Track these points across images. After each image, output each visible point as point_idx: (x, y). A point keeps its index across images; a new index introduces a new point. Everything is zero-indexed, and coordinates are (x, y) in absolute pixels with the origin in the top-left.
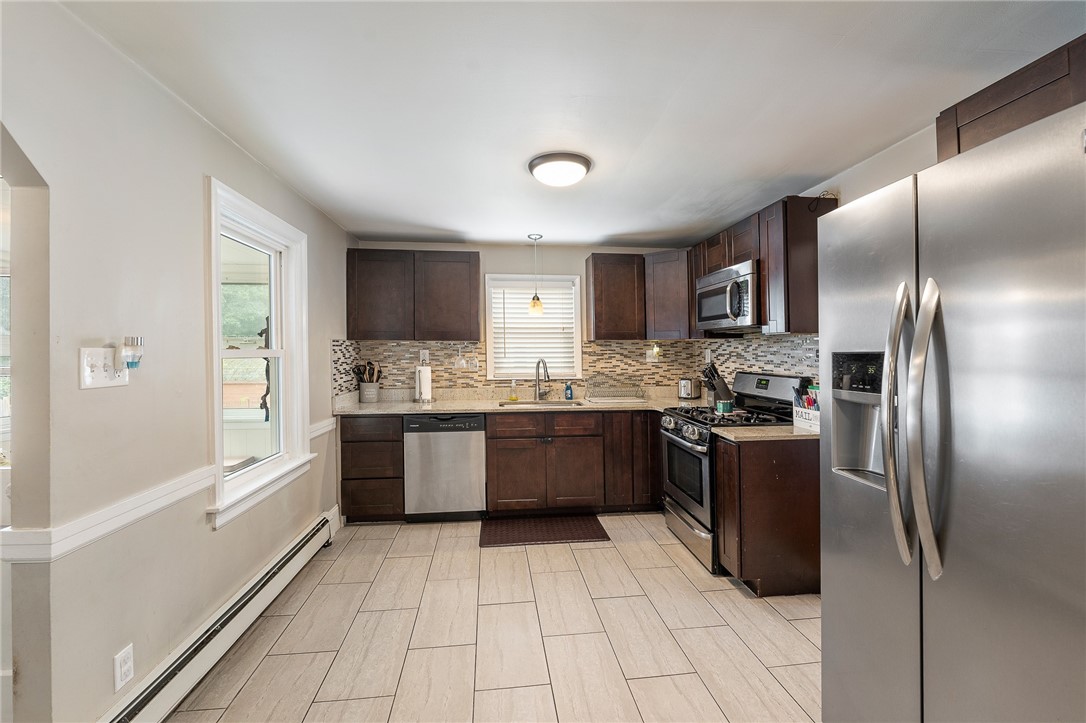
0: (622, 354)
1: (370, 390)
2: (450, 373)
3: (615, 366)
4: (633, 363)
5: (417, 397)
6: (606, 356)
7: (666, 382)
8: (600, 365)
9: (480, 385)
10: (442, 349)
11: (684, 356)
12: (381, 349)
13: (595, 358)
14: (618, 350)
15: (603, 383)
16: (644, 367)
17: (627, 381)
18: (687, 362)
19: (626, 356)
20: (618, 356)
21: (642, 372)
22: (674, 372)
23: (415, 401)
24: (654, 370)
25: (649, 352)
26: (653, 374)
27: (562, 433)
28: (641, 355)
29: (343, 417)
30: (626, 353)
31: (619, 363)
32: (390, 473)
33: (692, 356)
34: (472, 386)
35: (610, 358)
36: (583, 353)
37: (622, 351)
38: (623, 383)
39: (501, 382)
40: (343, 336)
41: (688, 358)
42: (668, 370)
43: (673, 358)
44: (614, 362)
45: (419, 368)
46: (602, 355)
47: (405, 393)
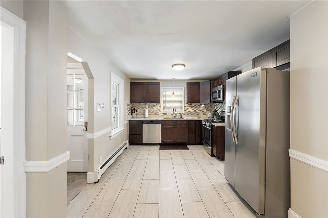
1: (134, 115)
2: (153, 111)
4: (197, 109)
5: (145, 116)
6: (190, 107)
7: (205, 114)
8: (189, 109)
9: (160, 114)
10: (151, 105)
11: (210, 107)
12: (137, 105)
13: (188, 108)
14: (193, 106)
15: (189, 114)
16: (200, 110)
17: (195, 113)
18: (211, 109)
19: (195, 107)
20: (193, 107)
21: (199, 111)
22: (207, 111)
23: (144, 117)
24: (202, 111)
25: (201, 106)
26: (202, 112)
27: (179, 125)
28: (199, 107)
29: (129, 120)
30: (195, 106)
32: (139, 134)
33: (212, 107)
34: (158, 114)
35: (191, 108)
36: (185, 106)
37: (194, 106)
38: (194, 114)
39: (165, 113)
40: (129, 102)
41: (211, 108)
42: (206, 111)
43: (207, 108)
44: (192, 109)
45: (146, 110)
47: (142, 116)
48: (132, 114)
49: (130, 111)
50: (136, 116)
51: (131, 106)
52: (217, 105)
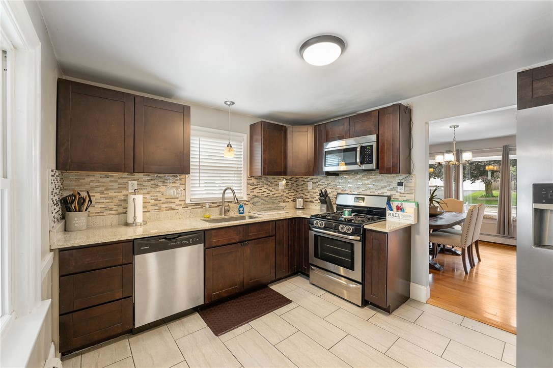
0: (267, 184)
1: (78, 219)
2: (156, 200)
3: (264, 192)
4: (273, 190)
5: (130, 220)
6: (259, 186)
7: (287, 200)
8: (256, 191)
9: (180, 208)
10: (149, 181)
11: (295, 185)
12: (88, 180)
13: (254, 187)
14: (265, 182)
15: (257, 202)
16: (277, 192)
17: (270, 201)
18: (296, 189)
19: (269, 186)
20: (265, 185)
21: (276, 195)
22: (290, 194)
23: (127, 224)
24: (282, 193)
25: (280, 183)
26: (282, 195)
27: (253, 238)
28: (276, 185)
29: (61, 250)
30: (269, 183)
31: (266, 190)
32: (119, 295)
33: (298, 185)
34: (174, 209)
35: (262, 187)
36: (248, 183)
37: (267, 183)
38: (268, 202)
39: (196, 204)
41: (296, 187)
43: (290, 186)
45: (133, 196)
46: (257, 185)
47: (114, 219)
48: (63, 217)
49: (57, 204)
50: (88, 221)
51: (60, 184)
52: (315, 180)
